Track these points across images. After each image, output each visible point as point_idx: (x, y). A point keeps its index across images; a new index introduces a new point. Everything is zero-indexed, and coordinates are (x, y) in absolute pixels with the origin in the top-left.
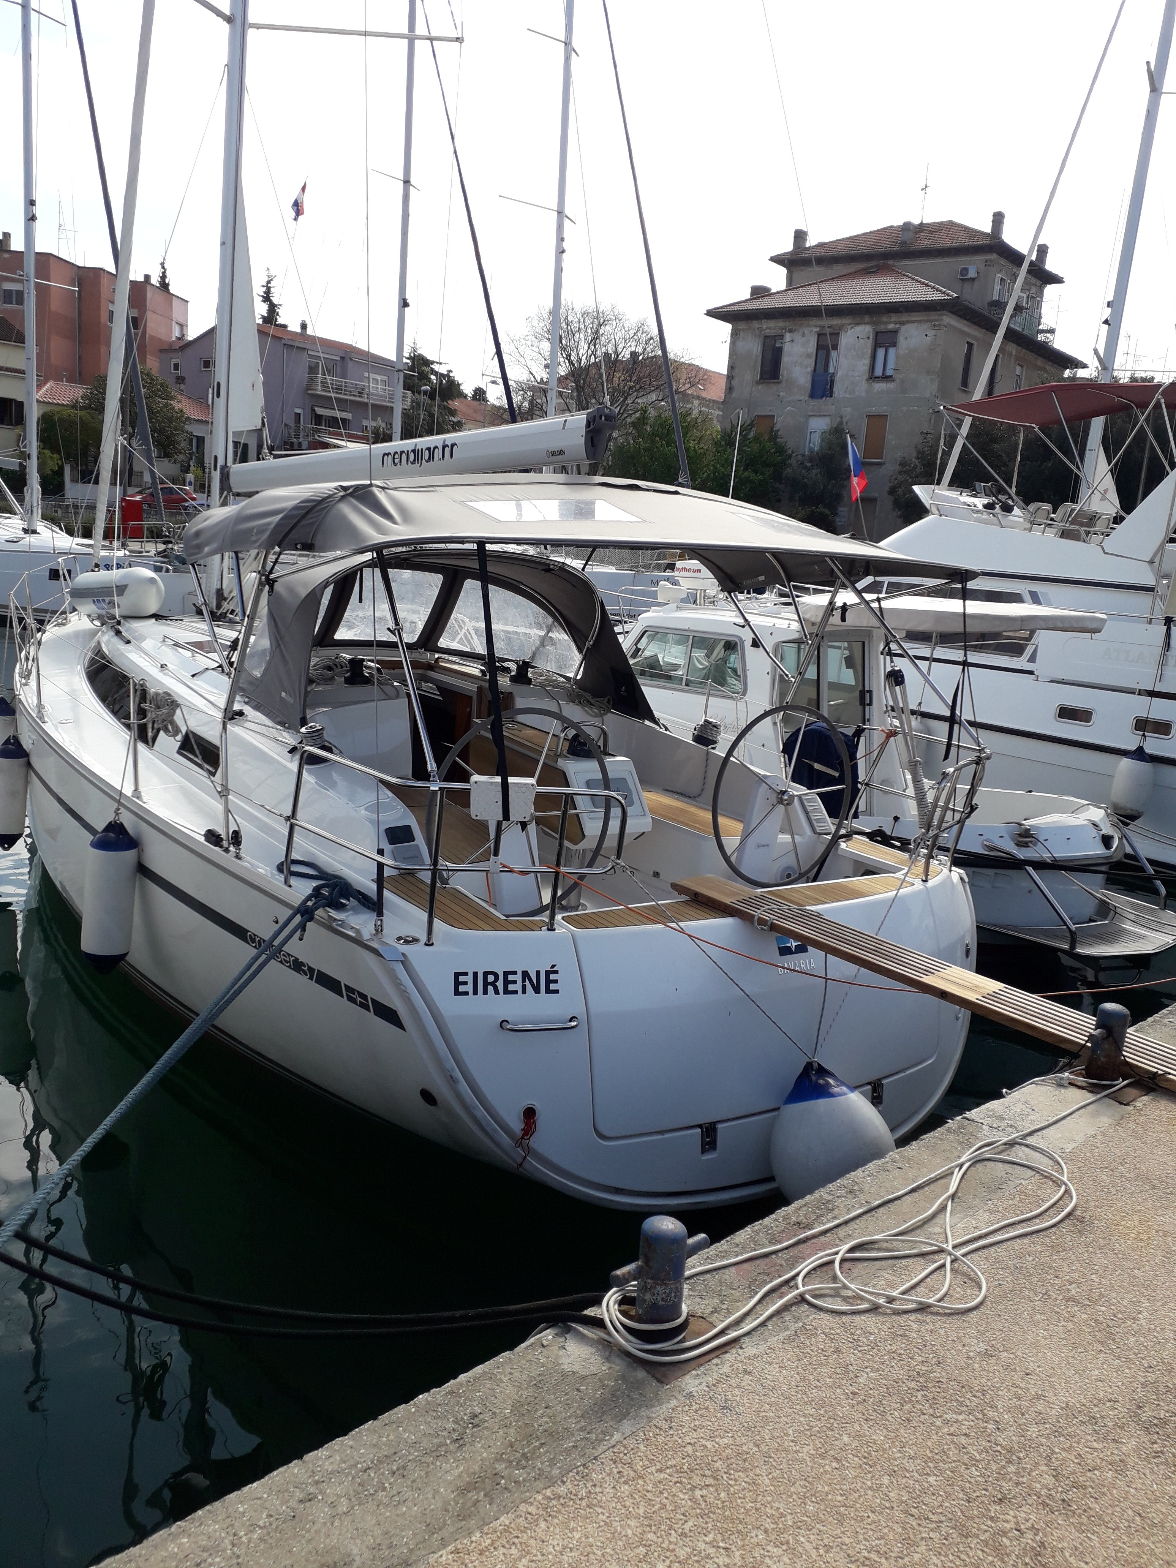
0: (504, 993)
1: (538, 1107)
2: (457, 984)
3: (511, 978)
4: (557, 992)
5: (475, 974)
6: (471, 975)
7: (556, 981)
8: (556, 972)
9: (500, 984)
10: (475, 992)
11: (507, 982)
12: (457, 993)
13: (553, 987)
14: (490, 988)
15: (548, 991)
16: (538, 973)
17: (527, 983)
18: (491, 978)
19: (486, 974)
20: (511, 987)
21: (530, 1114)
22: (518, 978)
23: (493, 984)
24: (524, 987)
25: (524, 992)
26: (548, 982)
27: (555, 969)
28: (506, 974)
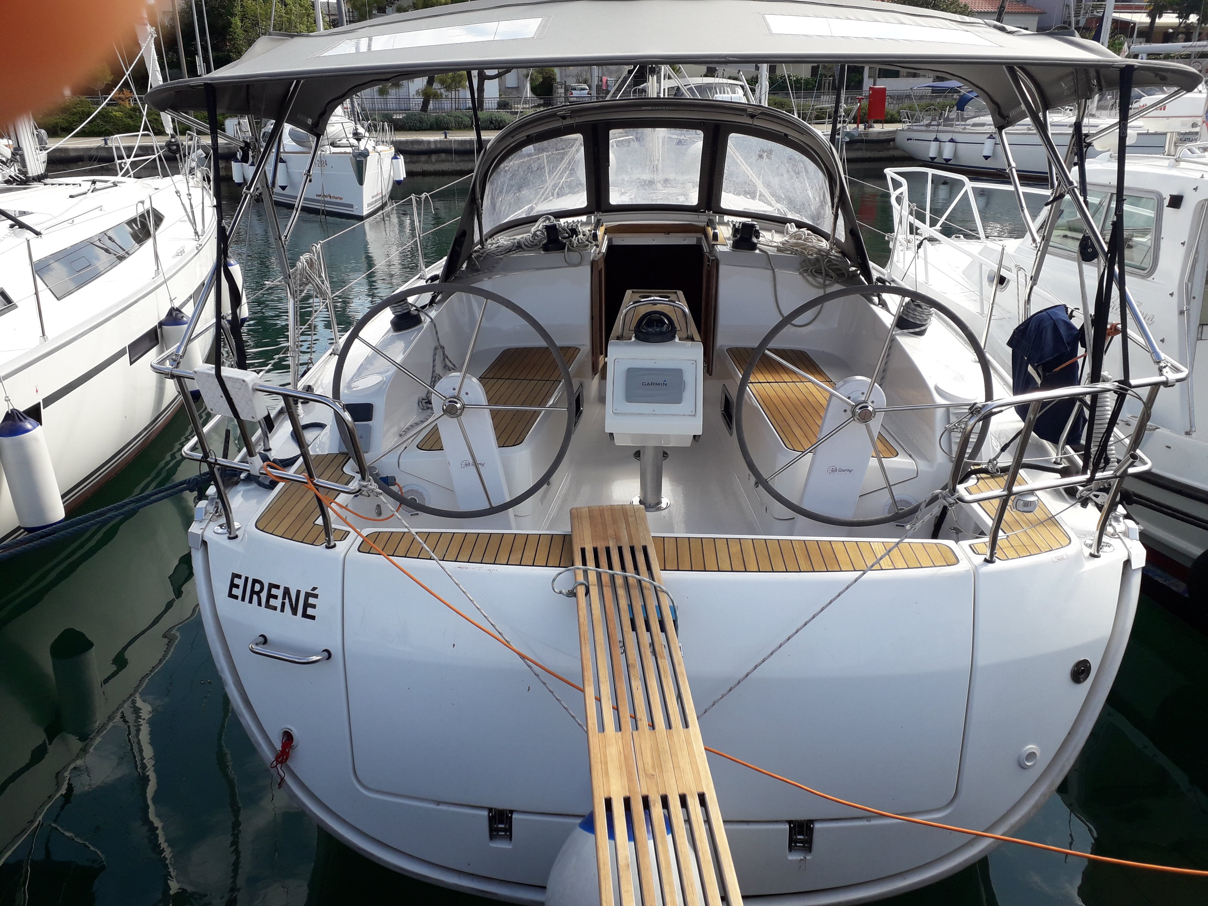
0: (266, 607)
1: (295, 733)
2: (233, 585)
3: (274, 591)
4: (313, 618)
5: (247, 579)
6: (243, 578)
7: (314, 606)
8: (316, 596)
9: (264, 595)
10: (243, 599)
11: (270, 596)
12: (231, 595)
13: (310, 611)
14: (255, 597)
15: (305, 615)
16: (298, 592)
17: (287, 601)
18: (257, 587)
19: (255, 581)
20: (272, 602)
21: (288, 737)
22: (279, 593)
23: (258, 593)
24: (283, 604)
25: (282, 610)
26: (306, 605)
27: (315, 592)
28: (272, 586)
